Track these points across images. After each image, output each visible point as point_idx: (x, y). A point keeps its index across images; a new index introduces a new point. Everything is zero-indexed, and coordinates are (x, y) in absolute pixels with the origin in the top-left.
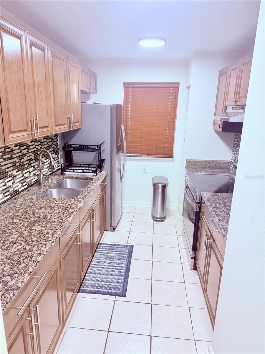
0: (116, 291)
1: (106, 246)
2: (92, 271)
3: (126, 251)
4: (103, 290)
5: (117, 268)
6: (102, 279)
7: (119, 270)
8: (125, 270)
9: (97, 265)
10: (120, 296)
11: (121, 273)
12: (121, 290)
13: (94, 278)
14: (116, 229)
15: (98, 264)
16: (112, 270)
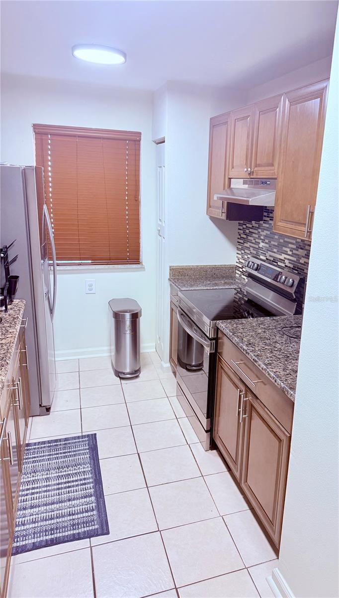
0: (88, 529)
1: (41, 448)
2: (25, 503)
3: (84, 448)
4: (61, 535)
5: (77, 483)
6: (53, 513)
7: (82, 487)
8: (92, 483)
9: (33, 488)
10: (97, 535)
11: (87, 491)
12: (97, 522)
13: (34, 516)
14: (52, 410)
15: (34, 486)
16: (68, 489)
